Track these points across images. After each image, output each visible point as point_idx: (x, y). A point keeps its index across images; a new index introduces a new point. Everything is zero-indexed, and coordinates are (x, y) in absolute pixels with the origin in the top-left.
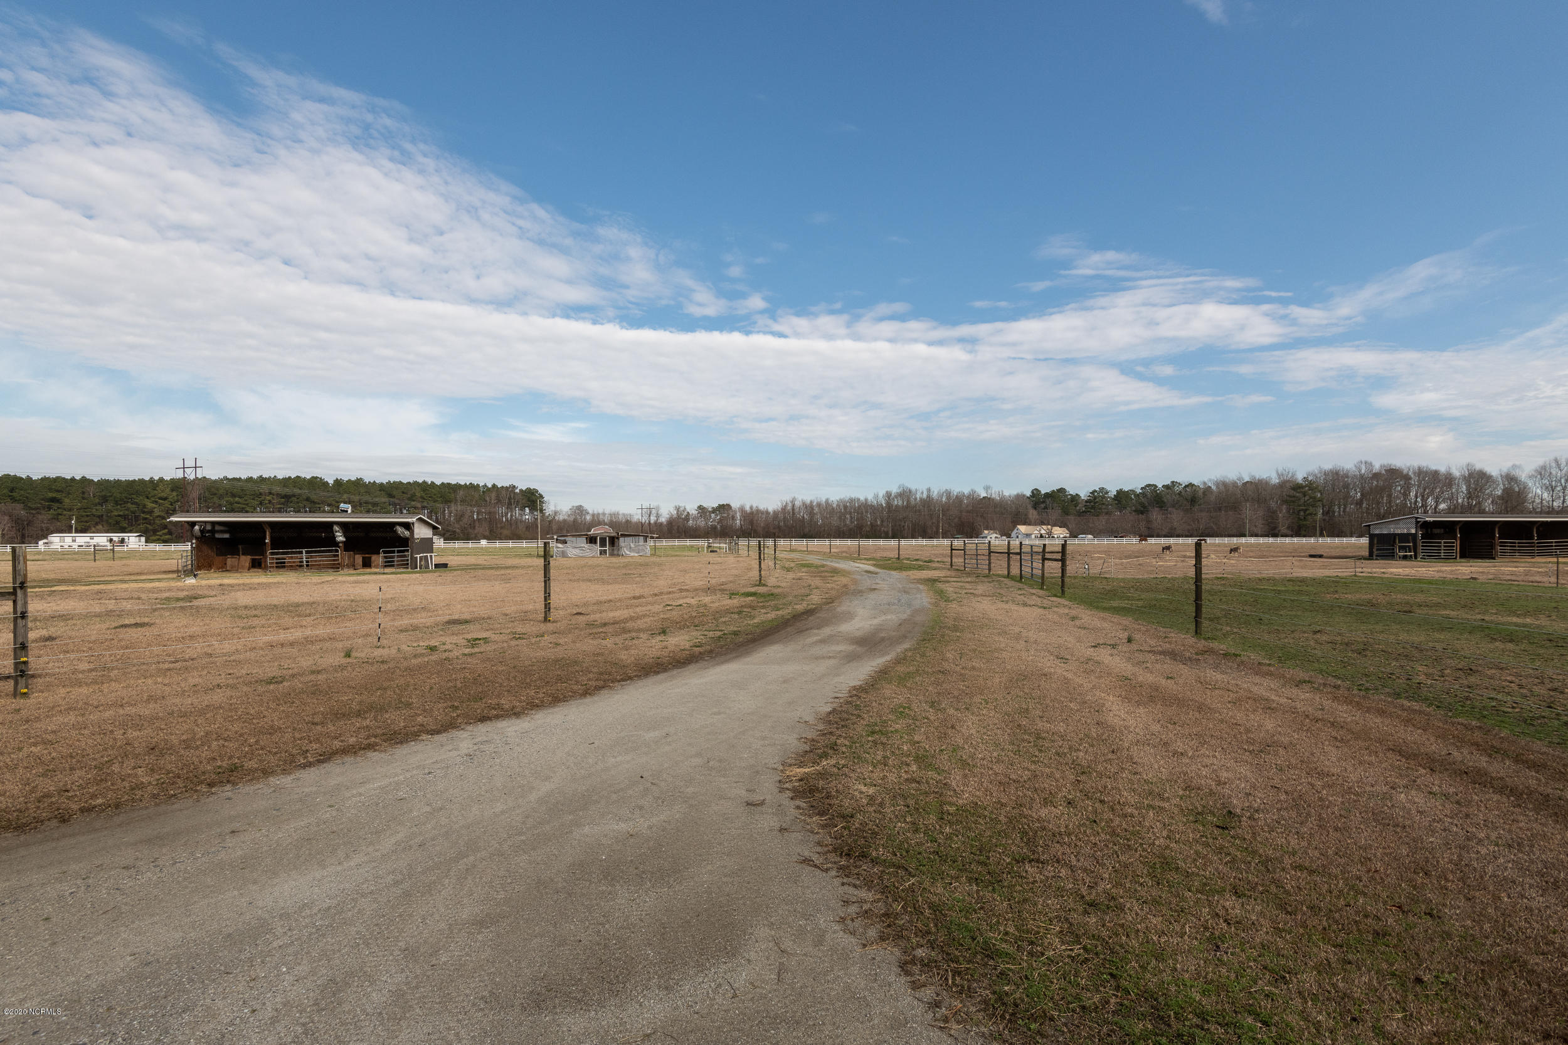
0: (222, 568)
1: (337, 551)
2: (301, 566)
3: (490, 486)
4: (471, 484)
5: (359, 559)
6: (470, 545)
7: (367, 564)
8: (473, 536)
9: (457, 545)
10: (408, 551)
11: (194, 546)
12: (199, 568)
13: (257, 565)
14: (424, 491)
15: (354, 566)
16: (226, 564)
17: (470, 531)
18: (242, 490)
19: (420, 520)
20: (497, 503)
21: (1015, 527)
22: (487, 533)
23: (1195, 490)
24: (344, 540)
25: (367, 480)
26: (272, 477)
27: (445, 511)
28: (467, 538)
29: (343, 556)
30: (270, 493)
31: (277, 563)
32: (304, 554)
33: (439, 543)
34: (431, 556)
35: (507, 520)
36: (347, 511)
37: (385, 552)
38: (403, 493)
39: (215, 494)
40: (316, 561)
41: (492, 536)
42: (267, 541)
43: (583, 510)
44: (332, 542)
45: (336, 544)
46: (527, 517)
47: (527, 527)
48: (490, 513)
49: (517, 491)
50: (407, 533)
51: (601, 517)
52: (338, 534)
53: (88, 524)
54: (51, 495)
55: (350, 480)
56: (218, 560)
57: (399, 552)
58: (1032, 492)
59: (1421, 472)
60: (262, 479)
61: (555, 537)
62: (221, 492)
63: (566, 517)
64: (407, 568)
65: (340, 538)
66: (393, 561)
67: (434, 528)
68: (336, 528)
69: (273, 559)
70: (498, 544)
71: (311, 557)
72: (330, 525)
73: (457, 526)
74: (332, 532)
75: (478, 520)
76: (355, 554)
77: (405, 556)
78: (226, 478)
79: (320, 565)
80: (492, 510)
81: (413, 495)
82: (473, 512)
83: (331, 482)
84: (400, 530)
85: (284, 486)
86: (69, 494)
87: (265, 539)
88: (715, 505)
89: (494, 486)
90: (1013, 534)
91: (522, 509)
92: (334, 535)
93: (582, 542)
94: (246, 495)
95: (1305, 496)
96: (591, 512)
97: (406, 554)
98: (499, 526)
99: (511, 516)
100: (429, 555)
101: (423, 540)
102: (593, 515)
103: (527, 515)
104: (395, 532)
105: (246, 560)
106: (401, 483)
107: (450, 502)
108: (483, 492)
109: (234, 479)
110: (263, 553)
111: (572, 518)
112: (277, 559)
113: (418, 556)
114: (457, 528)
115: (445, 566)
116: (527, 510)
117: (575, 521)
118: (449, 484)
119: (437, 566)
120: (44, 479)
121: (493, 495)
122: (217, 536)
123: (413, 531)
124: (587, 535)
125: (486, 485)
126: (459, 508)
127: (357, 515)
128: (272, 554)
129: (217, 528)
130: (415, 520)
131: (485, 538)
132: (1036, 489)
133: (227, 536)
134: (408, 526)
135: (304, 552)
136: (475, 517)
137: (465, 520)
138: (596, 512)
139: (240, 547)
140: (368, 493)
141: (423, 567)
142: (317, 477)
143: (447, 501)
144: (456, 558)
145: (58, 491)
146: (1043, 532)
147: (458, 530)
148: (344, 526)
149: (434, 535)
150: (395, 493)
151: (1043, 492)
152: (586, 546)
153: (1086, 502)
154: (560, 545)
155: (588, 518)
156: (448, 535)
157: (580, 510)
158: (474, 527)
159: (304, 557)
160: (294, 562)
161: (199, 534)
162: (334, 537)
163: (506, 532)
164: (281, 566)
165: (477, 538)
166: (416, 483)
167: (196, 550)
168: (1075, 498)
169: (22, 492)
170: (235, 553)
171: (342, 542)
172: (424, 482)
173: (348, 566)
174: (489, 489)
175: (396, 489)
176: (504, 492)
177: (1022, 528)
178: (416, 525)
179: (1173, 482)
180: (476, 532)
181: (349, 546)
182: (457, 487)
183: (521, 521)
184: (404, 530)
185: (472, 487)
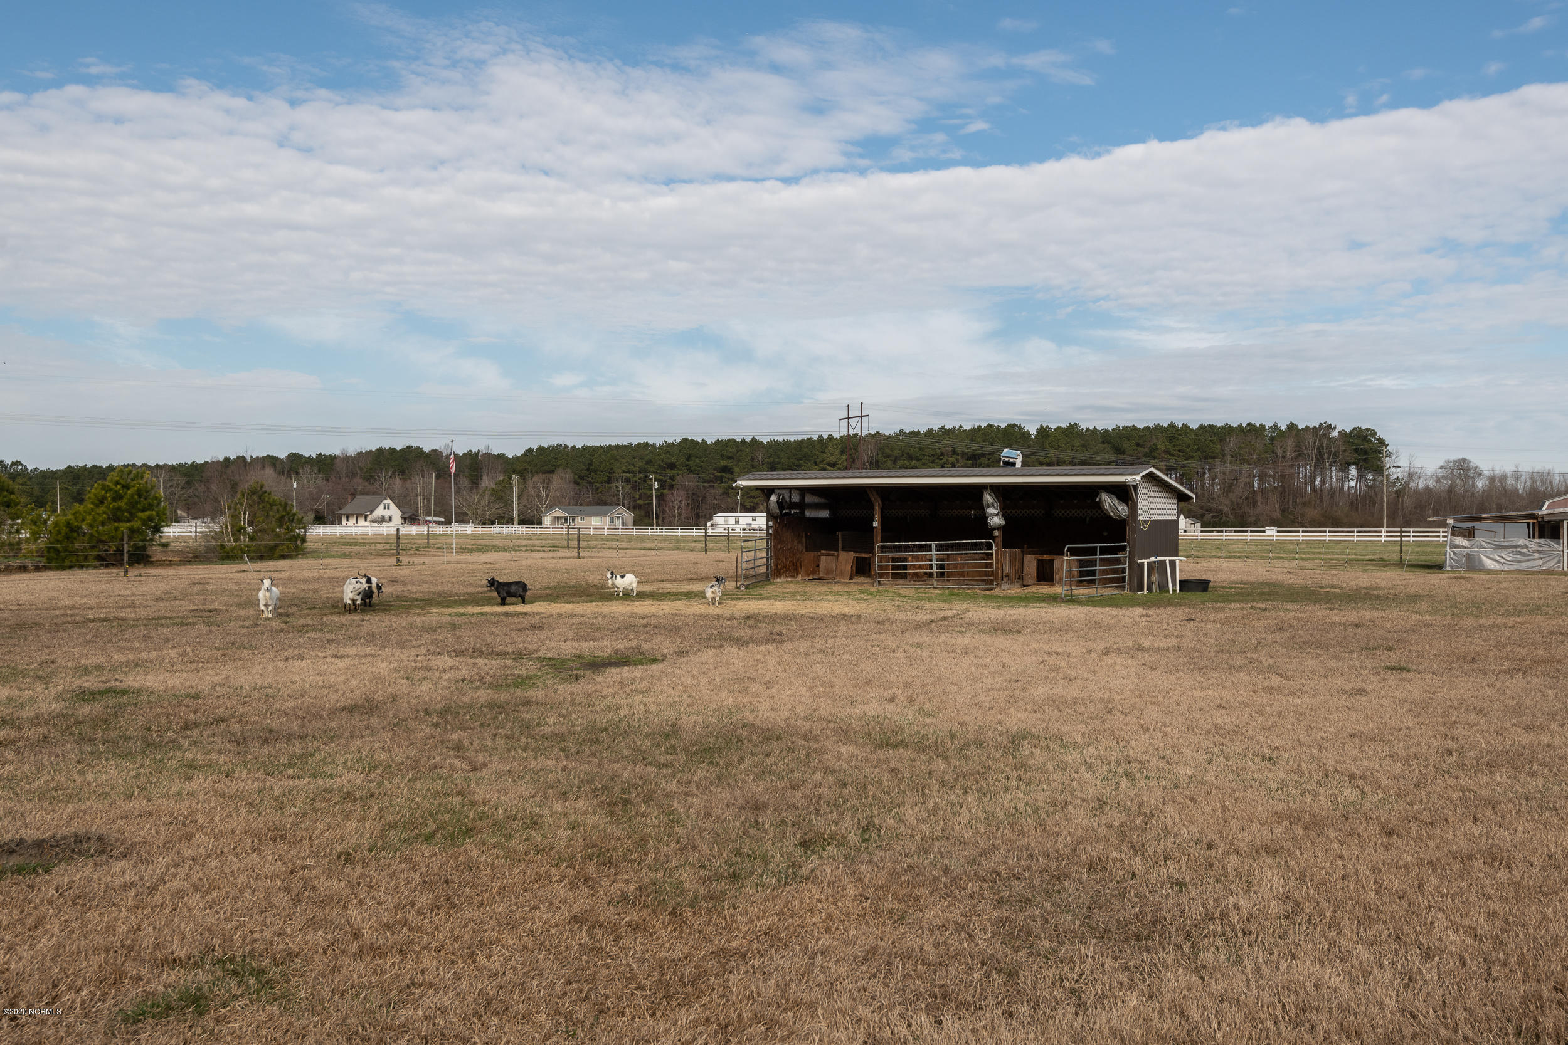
0: (813, 573)
1: (990, 547)
2: (931, 575)
3: (1283, 427)
4: (1249, 424)
5: (1031, 563)
6: (1249, 536)
7: (1046, 575)
8: (1253, 519)
9: (1226, 535)
10: (1123, 548)
11: (771, 531)
12: (778, 573)
13: (862, 568)
14: (1171, 439)
15: (1021, 578)
16: (818, 566)
17: (1247, 509)
18: (920, 448)
19: (1150, 477)
20: (1296, 458)
22: (1277, 515)
24: (1003, 522)
25: (1083, 426)
26: (957, 427)
27: (1204, 473)
28: (1242, 522)
29: (1001, 557)
30: (954, 452)
31: (894, 568)
32: (934, 552)
33: (1188, 530)
34: (1173, 563)
35: (1315, 490)
36: (1014, 464)
37: (1073, 552)
38: (1138, 445)
39: (888, 457)
40: (956, 566)
41: (1285, 521)
42: (875, 524)
43: (1469, 469)
44: (981, 528)
45: (987, 532)
46: (1353, 484)
47: (1352, 504)
48: (1283, 476)
49: (1335, 434)
50: (1123, 509)
51: (1509, 481)
52: (992, 511)
53: (756, 501)
54: (723, 463)
55: (1059, 428)
56: (808, 557)
57: (1104, 551)
60: (944, 432)
61: (1450, 521)
62: (897, 452)
63: (1431, 484)
64: (1123, 588)
65: (996, 519)
66: (1093, 573)
67: (1182, 498)
68: (988, 498)
69: (887, 559)
70: (1301, 536)
71: (949, 557)
72: (975, 493)
73: (1223, 500)
74: (981, 507)
75: (1261, 490)
76: (1023, 553)
77: (1118, 561)
78: (902, 433)
79: (962, 574)
80: (1288, 471)
81: (1154, 449)
82: (1251, 476)
83: (1033, 430)
84: (1108, 501)
85: (972, 440)
86: (739, 461)
87: (872, 520)
89: (1292, 426)
91: (1344, 468)
92: (984, 512)
93: (1518, 536)
94: (924, 455)
96: (1486, 473)
97: (1121, 555)
98: (1299, 500)
99: (1323, 482)
100: (1167, 559)
101: (1155, 523)
102: (1492, 479)
103: (1353, 480)
104: (1099, 506)
105: (847, 559)
106: (1134, 428)
107: (1214, 458)
108: (1272, 439)
109: (912, 433)
110: (871, 550)
111: (1445, 485)
112: (894, 560)
113: (1146, 561)
114: (1225, 507)
115: (1202, 585)
116: (1353, 471)
117: (1451, 490)
118: (1212, 427)
119: (1185, 585)
120: (718, 443)
121: (1290, 443)
122: (809, 514)
123: (1136, 505)
124: (1534, 517)
125: (1276, 426)
126: (1229, 467)
127: (1032, 470)
128: (883, 549)
129: (809, 499)
130: (1138, 478)
131: (1273, 523)
133: (824, 514)
134: (1124, 493)
135: (934, 547)
136: (1256, 484)
137: (1239, 491)
138: (1497, 473)
139: (839, 534)
140: (1085, 446)
141: (1156, 587)
142: (1014, 425)
143: (1208, 457)
144: (1225, 563)
145: (729, 458)
147: (1225, 509)
148: (1003, 493)
149: (1179, 513)
150: (1125, 445)
152: (1534, 544)
154: (1460, 541)
155: (1480, 483)
156: (1209, 516)
157: (1463, 468)
158: (1254, 504)
159: (934, 558)
160: (920, 567)
161: (777, 510)
162: (984, 518)
163: (1312, 513)
164: (900, 573)
165: (1258, 524)
166: (1158, 428)
167: (775, 537)
169: (697, 460)
170: (832, 547)
171: (999, 528)
172: (1172, 426)
173: (1010, 579)
174: (1281, 434)
175: (1128, 439)
176: (1309, 438)
178: (1142, 491)
180: (1257, 511)
181: (1013, 536)
182: (1227, 430)
183: (1341, 492)
184: (1116, 501)
185: (1252, 431)
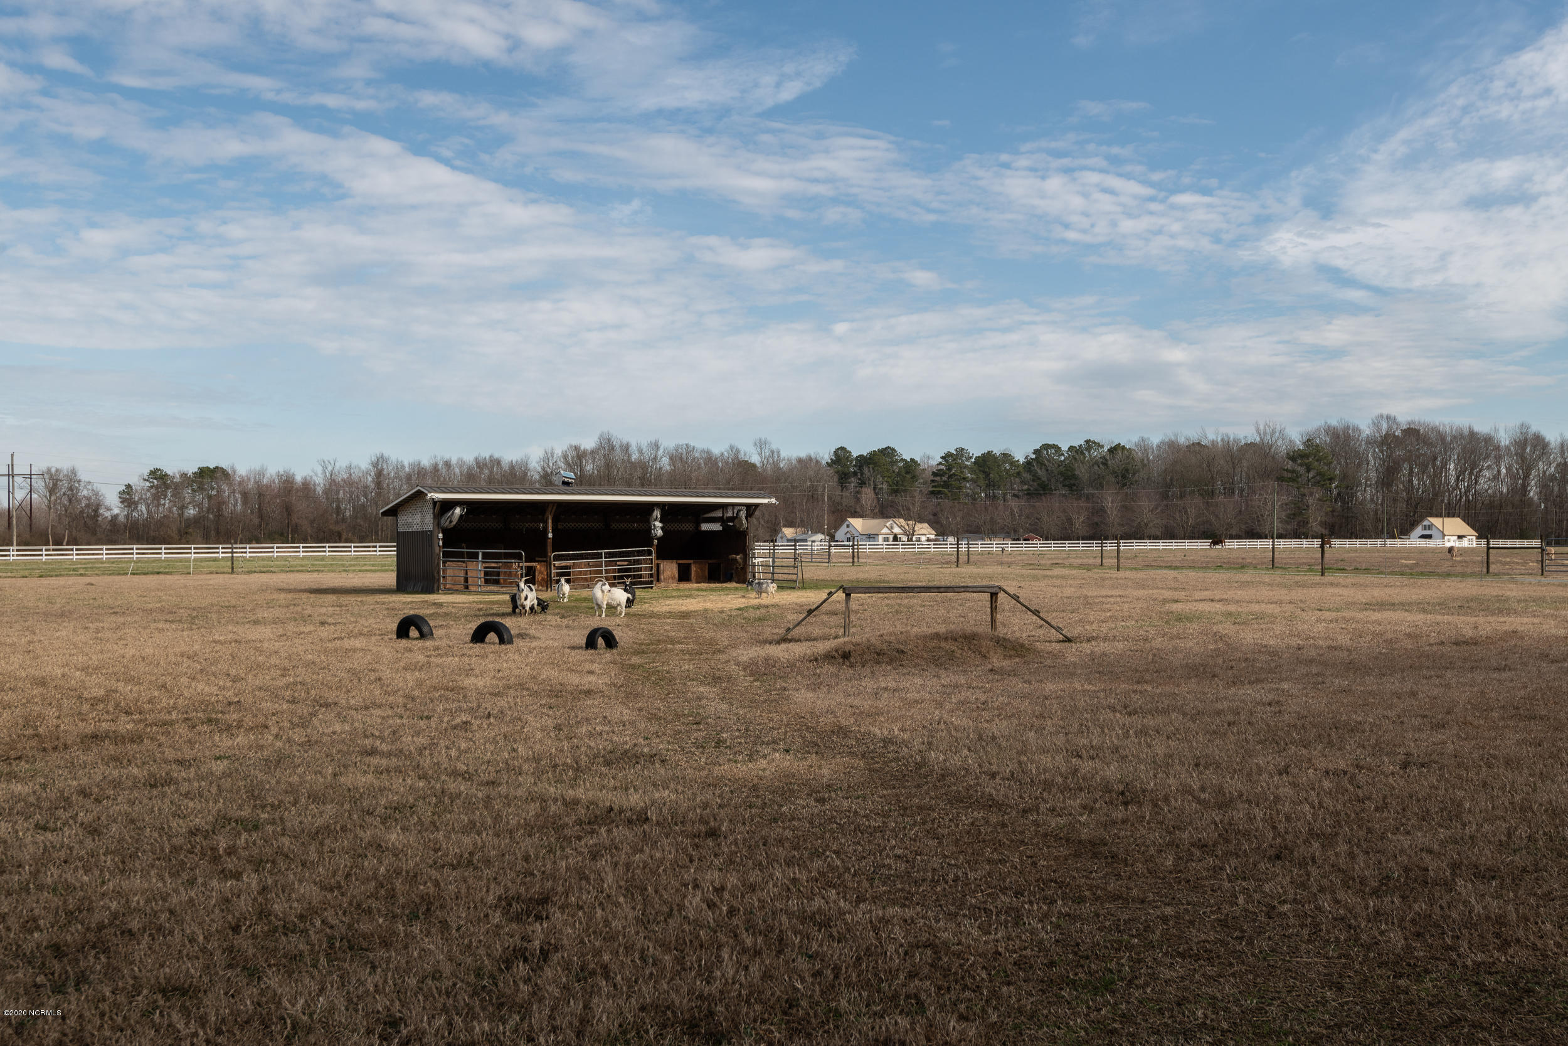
1: (651, 553)
21: (843, 520)
23: (1128, 457)
32: (604, 559)
44: (645, 537)
58: (836, 453)
59: (1458, 436)
65: (658, 531)
68: (657, 513)
88: (191, 469)
90: (840, 534)
95: (1308, 471)
128: (556, 558)
132: (842, 449)
135: (604, 556)
146: (897, 530)
151: (855, 454)
153: (934, 474)
159: (604, 564)
168: (911, 467)
171: (657, 538)
177: (857, 523)
179: (1087, 442)
